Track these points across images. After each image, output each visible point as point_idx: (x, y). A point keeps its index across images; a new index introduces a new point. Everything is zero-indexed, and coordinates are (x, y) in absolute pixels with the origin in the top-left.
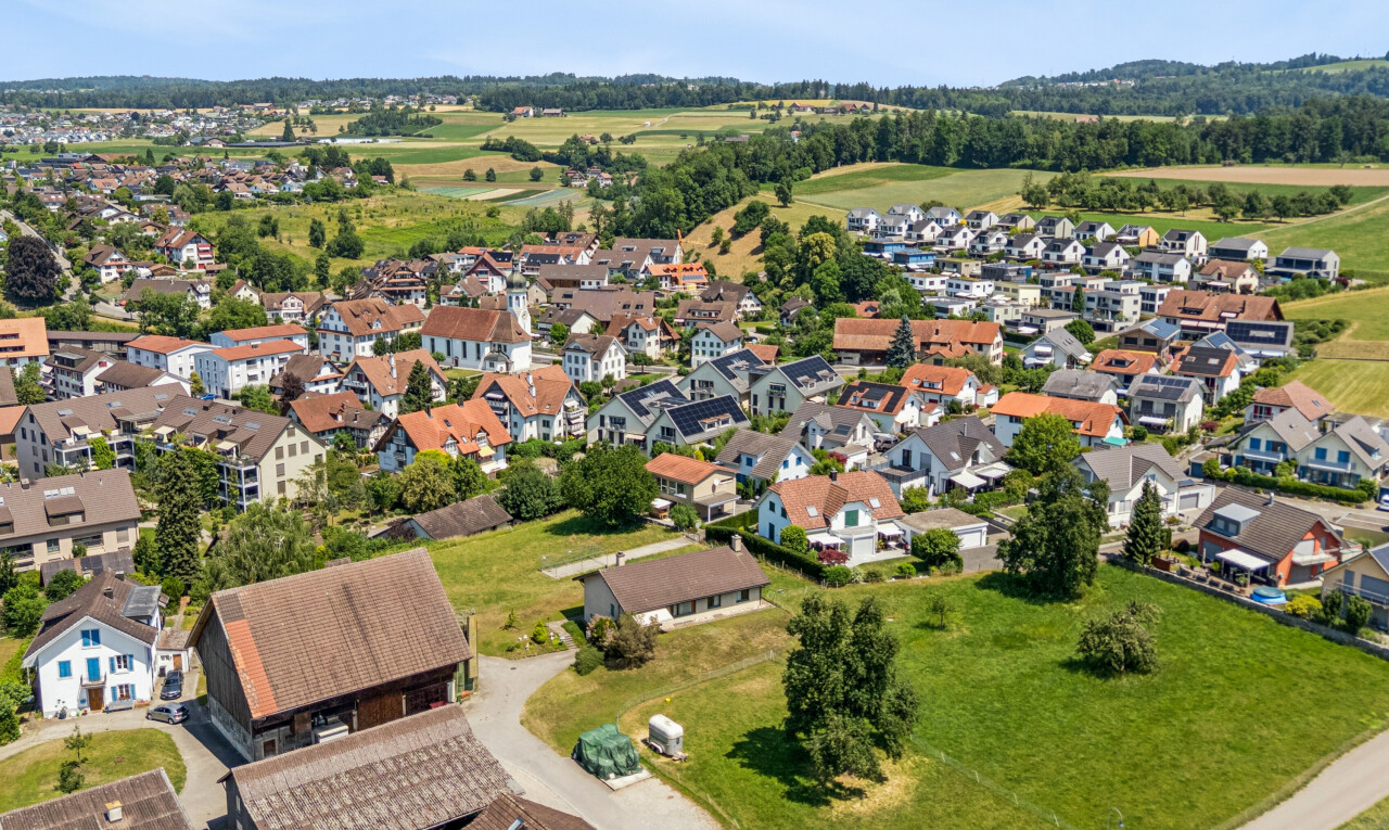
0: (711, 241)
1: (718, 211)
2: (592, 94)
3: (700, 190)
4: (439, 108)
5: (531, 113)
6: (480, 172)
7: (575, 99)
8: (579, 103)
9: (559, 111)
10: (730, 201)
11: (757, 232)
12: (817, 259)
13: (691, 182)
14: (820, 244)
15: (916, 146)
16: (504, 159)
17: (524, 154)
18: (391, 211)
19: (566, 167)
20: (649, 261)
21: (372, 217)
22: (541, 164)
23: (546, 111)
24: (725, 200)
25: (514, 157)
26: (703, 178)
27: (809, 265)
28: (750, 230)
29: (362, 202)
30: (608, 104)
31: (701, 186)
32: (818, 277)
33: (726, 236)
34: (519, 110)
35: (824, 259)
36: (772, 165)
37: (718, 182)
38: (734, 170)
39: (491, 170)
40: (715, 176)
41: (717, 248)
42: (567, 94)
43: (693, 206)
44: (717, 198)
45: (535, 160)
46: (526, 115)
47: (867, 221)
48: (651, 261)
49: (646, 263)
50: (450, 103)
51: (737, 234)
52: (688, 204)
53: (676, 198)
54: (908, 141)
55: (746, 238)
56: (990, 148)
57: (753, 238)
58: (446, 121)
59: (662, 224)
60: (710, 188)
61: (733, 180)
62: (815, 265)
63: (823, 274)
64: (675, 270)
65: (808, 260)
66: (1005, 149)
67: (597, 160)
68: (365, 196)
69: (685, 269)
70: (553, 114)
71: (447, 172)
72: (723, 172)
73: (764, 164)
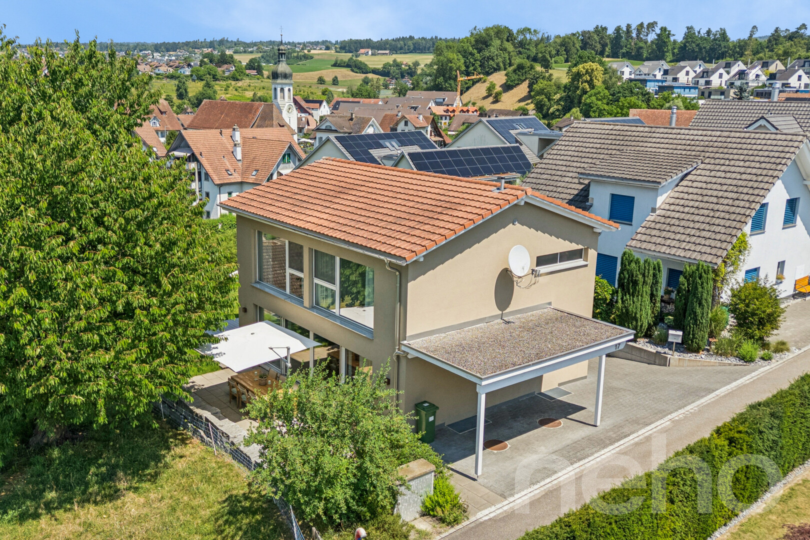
0: (485, 94)
1: (492, 73)
2: (410, 43)
3: (477, 56)
4: (313, 52)
5: (370, 53)
6: (328, 79)
7: (399, 46)
8: (401, 48)
9: (387, 52)
10: (502, 65)
11: (525, 85)
12: (586, 86)
13: (471, 49)
14: (590, 72)
15: (641, 48)
16: (346, 71)
17: (359, 68)
18: (252, 88)
19: (387, 78)
20: (432, 105)
21: (236, 90)
22: (370, 76)
23: (380, 52)
24: (498, 64)
25: (353, 71)
26: (480, 45)
27: (578, 92)
28: (518, 84)
29: (233, 83)
30: (419, 49)
31: (479, 52)
32: (588, 101)
33: (498, 89)
34: (362, 51)
35: (592, 86)
36: (534, 50)
37: (492, 49)
38: (505, 42)
39: (336, 77)
40: (490, 45)
41: (491, 99)
42: (394, 43)
43: (471, 68)
44: (491, 62)
45: (367, 73)
46: (367, 54)
47: (623, 73)
48: (434, 105)
49: (430, 105)
50: (321, 49)
51: (507, 87)
52: (467, 67)
53: (459, 61)
54: (636, 44)
55: (515, 90)
56: (701, 49)
57: (522, 90)
58: (316, 57)
59: (446, 81)
60: (486, 53)
61: (505, 50)
62: (585, 92)
63: (594, 98)
64: (454, 111)
65: (578, 88)
66: (712, 49)
67: (408, 73)
68: (237, 80)
69: (462, 111)
70: (384, 54)
71: (307, 78)
72: (496, 42)
73: (528, 49)
